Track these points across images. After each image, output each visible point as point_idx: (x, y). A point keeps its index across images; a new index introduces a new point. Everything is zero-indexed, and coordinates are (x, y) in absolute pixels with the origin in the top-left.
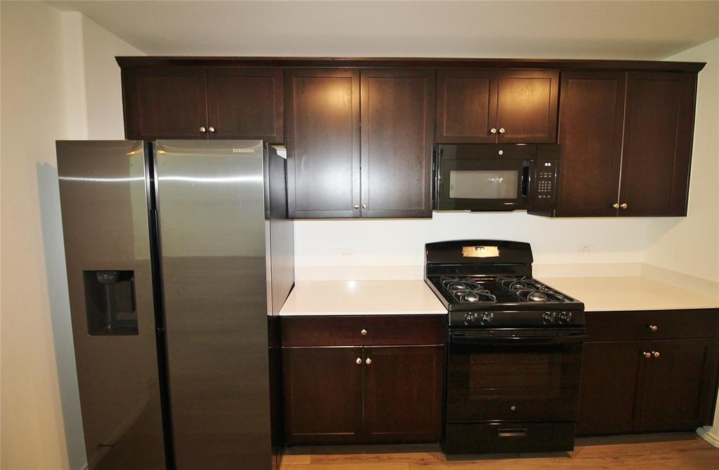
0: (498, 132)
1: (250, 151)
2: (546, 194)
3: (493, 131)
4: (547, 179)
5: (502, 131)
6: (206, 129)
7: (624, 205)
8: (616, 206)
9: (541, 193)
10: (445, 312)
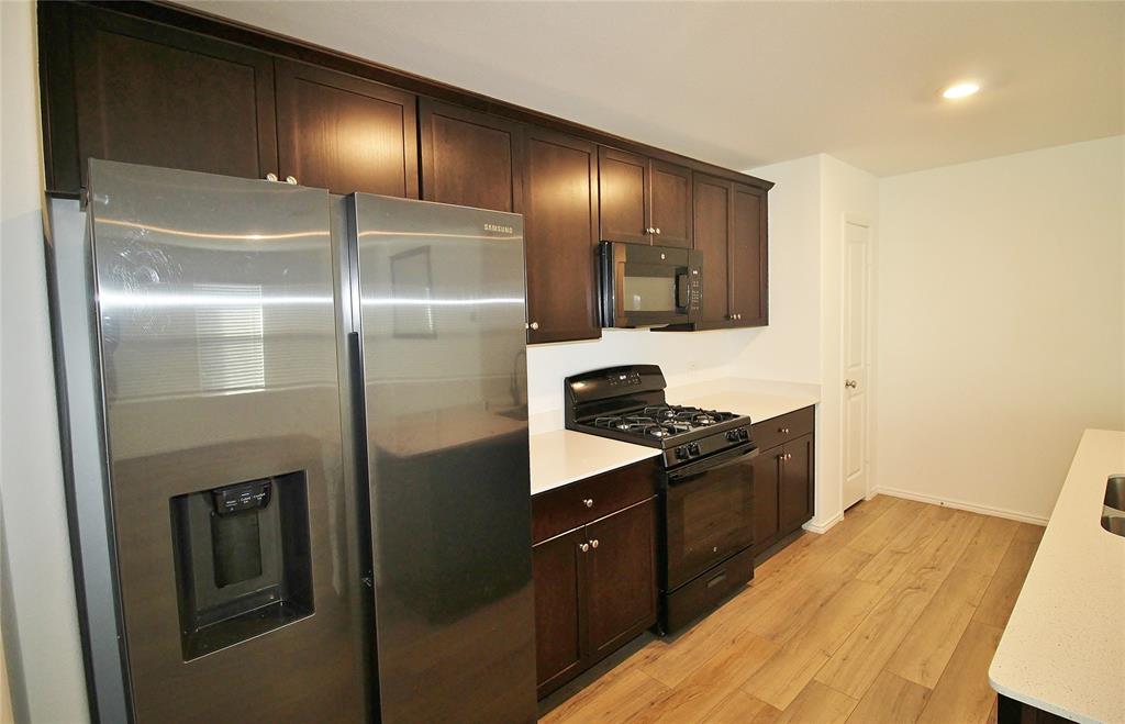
0: (655, 231)
3: (652, 230)
4: (697, 288)
5: (658, 230)
7: (739, 316)
8: (735, 316)
9: (694, 304)
10: (659, 452)
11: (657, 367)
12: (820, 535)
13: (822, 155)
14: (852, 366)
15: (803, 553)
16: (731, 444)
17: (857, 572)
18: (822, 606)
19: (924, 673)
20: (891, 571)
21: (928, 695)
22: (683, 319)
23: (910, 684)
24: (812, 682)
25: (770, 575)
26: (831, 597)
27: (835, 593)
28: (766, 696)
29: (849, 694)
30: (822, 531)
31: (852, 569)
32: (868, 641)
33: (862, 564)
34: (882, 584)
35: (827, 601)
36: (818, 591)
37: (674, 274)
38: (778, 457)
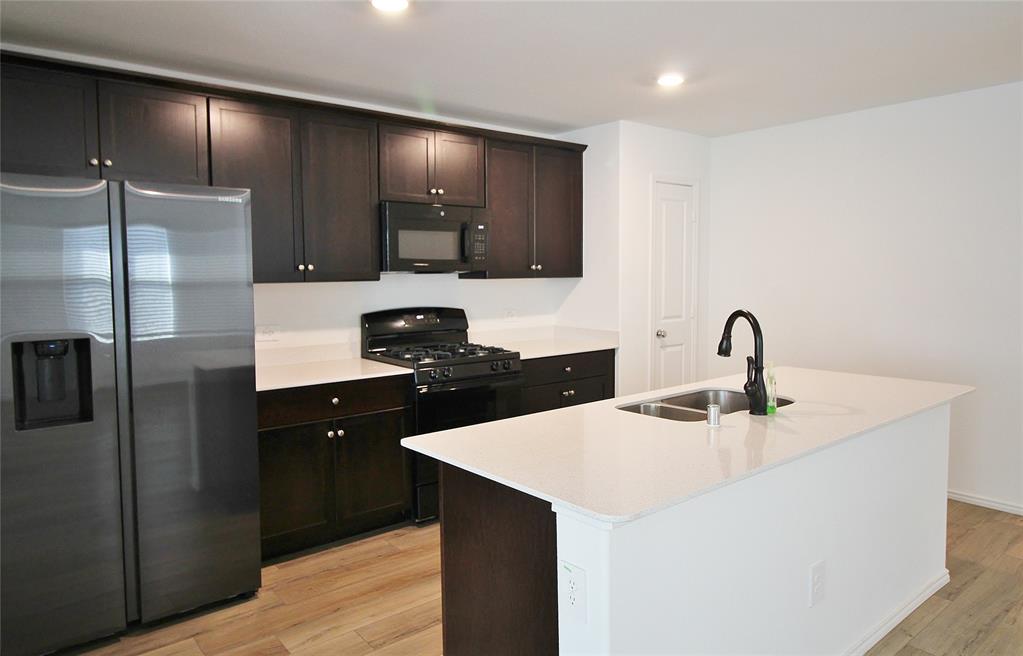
0: (437, 192)
1: (237, 200)
2: (481, 255)
3: (434, 191)
4: (482, 241)
5: (441, 191)
6: (100, 161)
7: (539, 267)
8: (534, 267)
9: (478, 255)
10: (411, 371)
11: (462, 311)
13: (622, 122)
14: (665, 318)
16: (493, 372)
37: (459, 228)
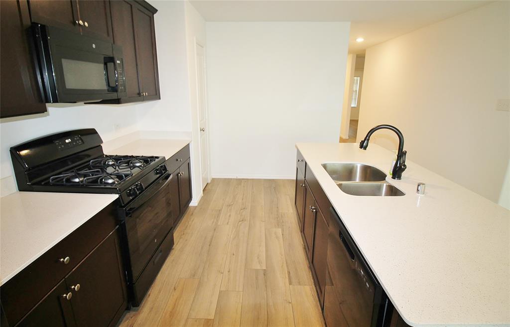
0: (84, 24)
3: (81, 23)
4: (120, 74)
8: (144, 94)
10: (116, 197)
11: (94, 130)
12: (196, 207)
15: (192, 220)
16: (158, 176)
17: (217, 221)
18: (209, 245)
19: (260, 262)
20: (230, 216)
21: (265, 273)
22: (114, 96)
23: (257, 271)
24: (221, 292)
25: (180, 238)
26: (212, 239)
27: (213, 236)
28: (202, 315)
29: (237, 290)
30: (196, 205)
31: (215, 221)
32: (234, 256)
33: (218, 216)
34: (229, 223)
35: (211, 242)
36: (206, 238)
37: (103, 61)
38: (178, 175)
